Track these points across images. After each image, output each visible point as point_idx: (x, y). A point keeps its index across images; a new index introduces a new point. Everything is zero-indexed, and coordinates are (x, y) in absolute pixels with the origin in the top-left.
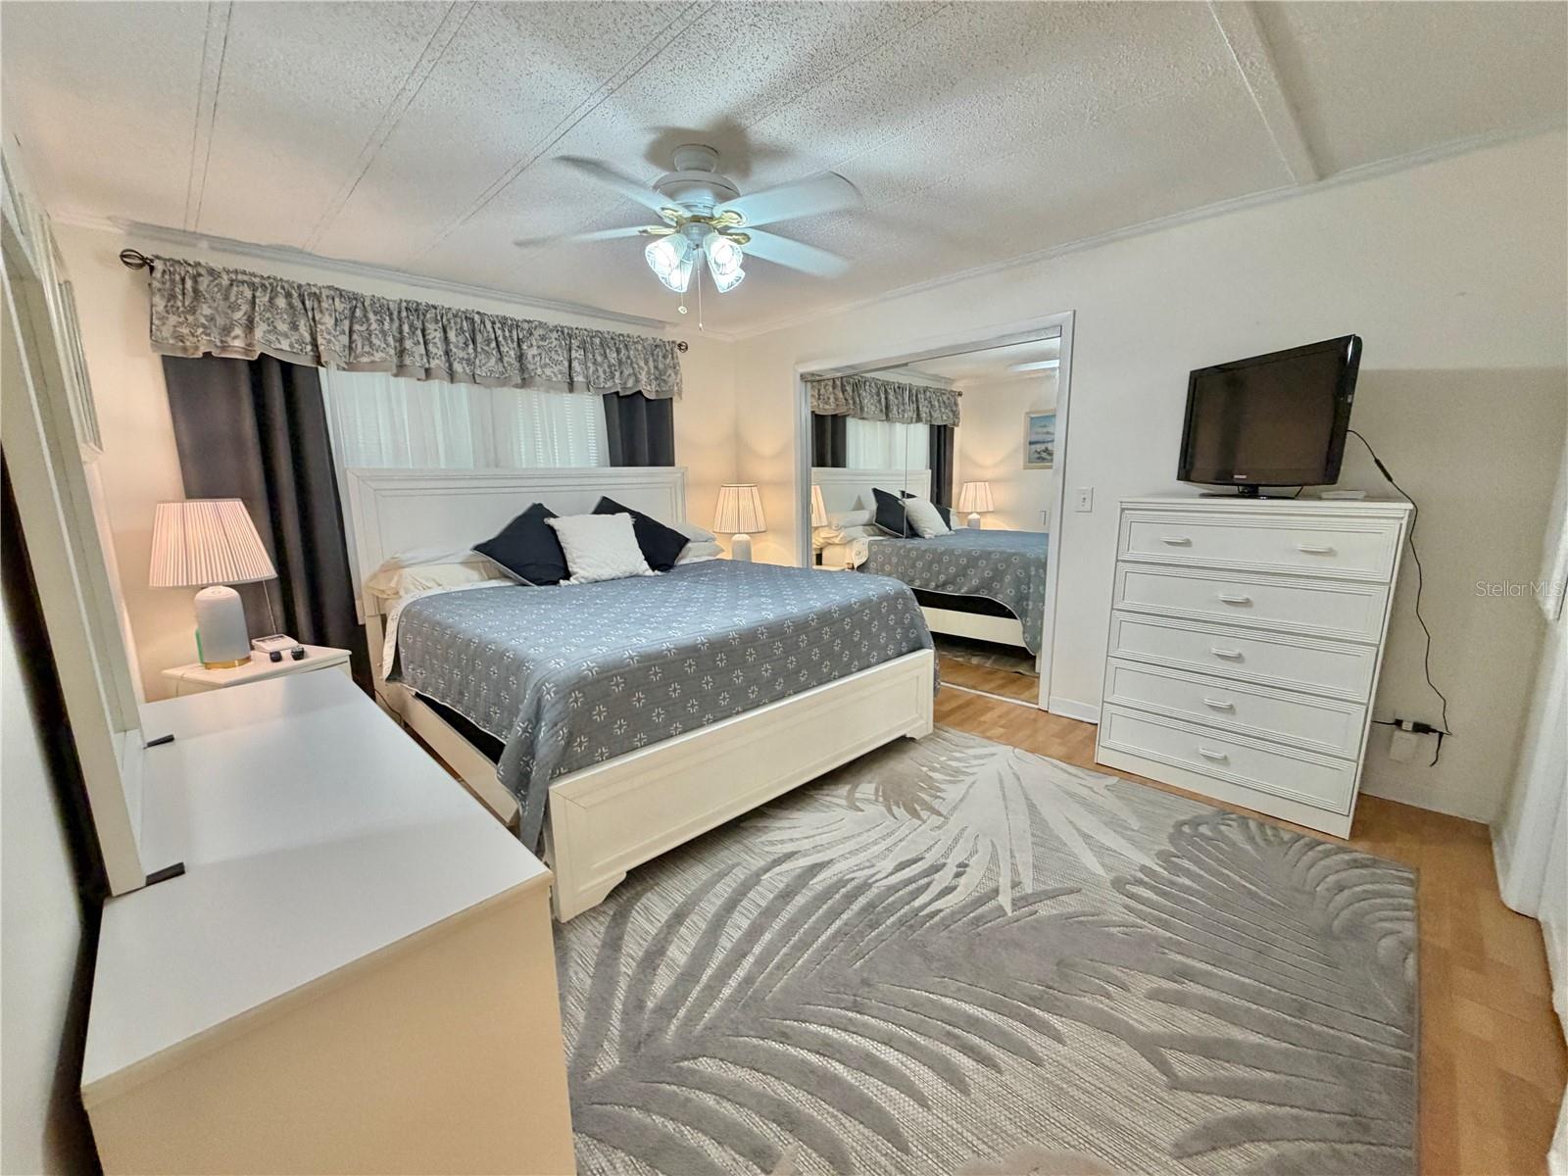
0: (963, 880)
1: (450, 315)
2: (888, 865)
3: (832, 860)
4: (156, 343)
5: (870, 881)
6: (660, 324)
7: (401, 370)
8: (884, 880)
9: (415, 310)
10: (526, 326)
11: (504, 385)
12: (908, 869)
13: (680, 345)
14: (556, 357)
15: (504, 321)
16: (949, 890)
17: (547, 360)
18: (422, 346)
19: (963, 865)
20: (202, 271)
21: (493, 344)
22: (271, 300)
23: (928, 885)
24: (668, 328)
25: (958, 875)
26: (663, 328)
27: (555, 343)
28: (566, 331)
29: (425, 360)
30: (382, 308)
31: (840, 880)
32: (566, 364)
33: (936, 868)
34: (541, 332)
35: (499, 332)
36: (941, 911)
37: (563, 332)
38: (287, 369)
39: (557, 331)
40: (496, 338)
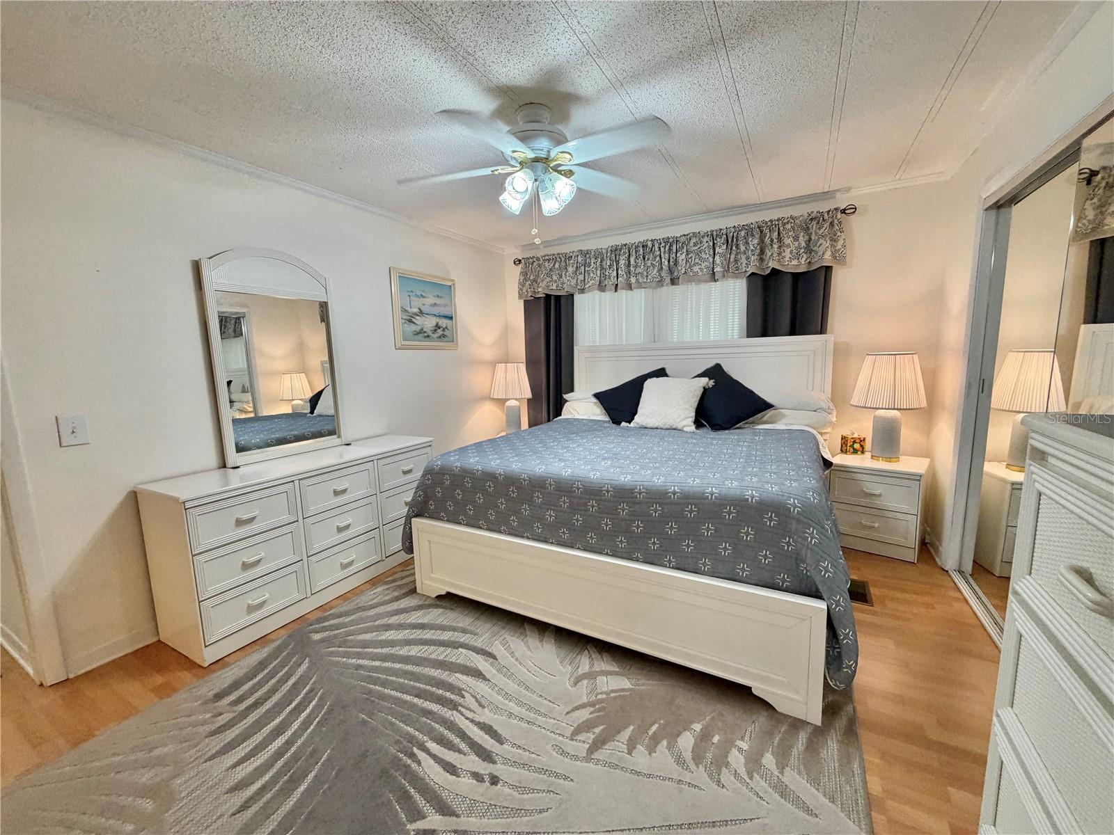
0: (467, 781)
1: (634, 247)
2: (486, 716)
3: (489, 680)
4: (520, 297)
5: (460, 708)
6: (828, 195)
7: (602, 288)
8: (463, 718)
9: (616, 250)
10: (682, 239)
11: (662, 286)
12: (481, 733)
13: (843, 211)
14: (704, 256)
15: (666, 241)
16: (451, 769)
17: (697, 261)
18: (615, 272)
19: (494, 780)
20: (535, 260)
21: (658, 259)
22: (554, 265)
23: (460, 751)
24: (838, 195)
25: (477, 777)
26: (834, 197)
27: (706, 245)
28: (715, 233)
29: (615, 279)
30: (599, 254)
31: (461, 690)
32: (711, 259)
33: (486, 756)
34: (694, 240)
35: (662, 249)
36: (419, 763)
37: (712, 235)
38: (558, 298)
39: (708, 236)
40: (660, 255)
